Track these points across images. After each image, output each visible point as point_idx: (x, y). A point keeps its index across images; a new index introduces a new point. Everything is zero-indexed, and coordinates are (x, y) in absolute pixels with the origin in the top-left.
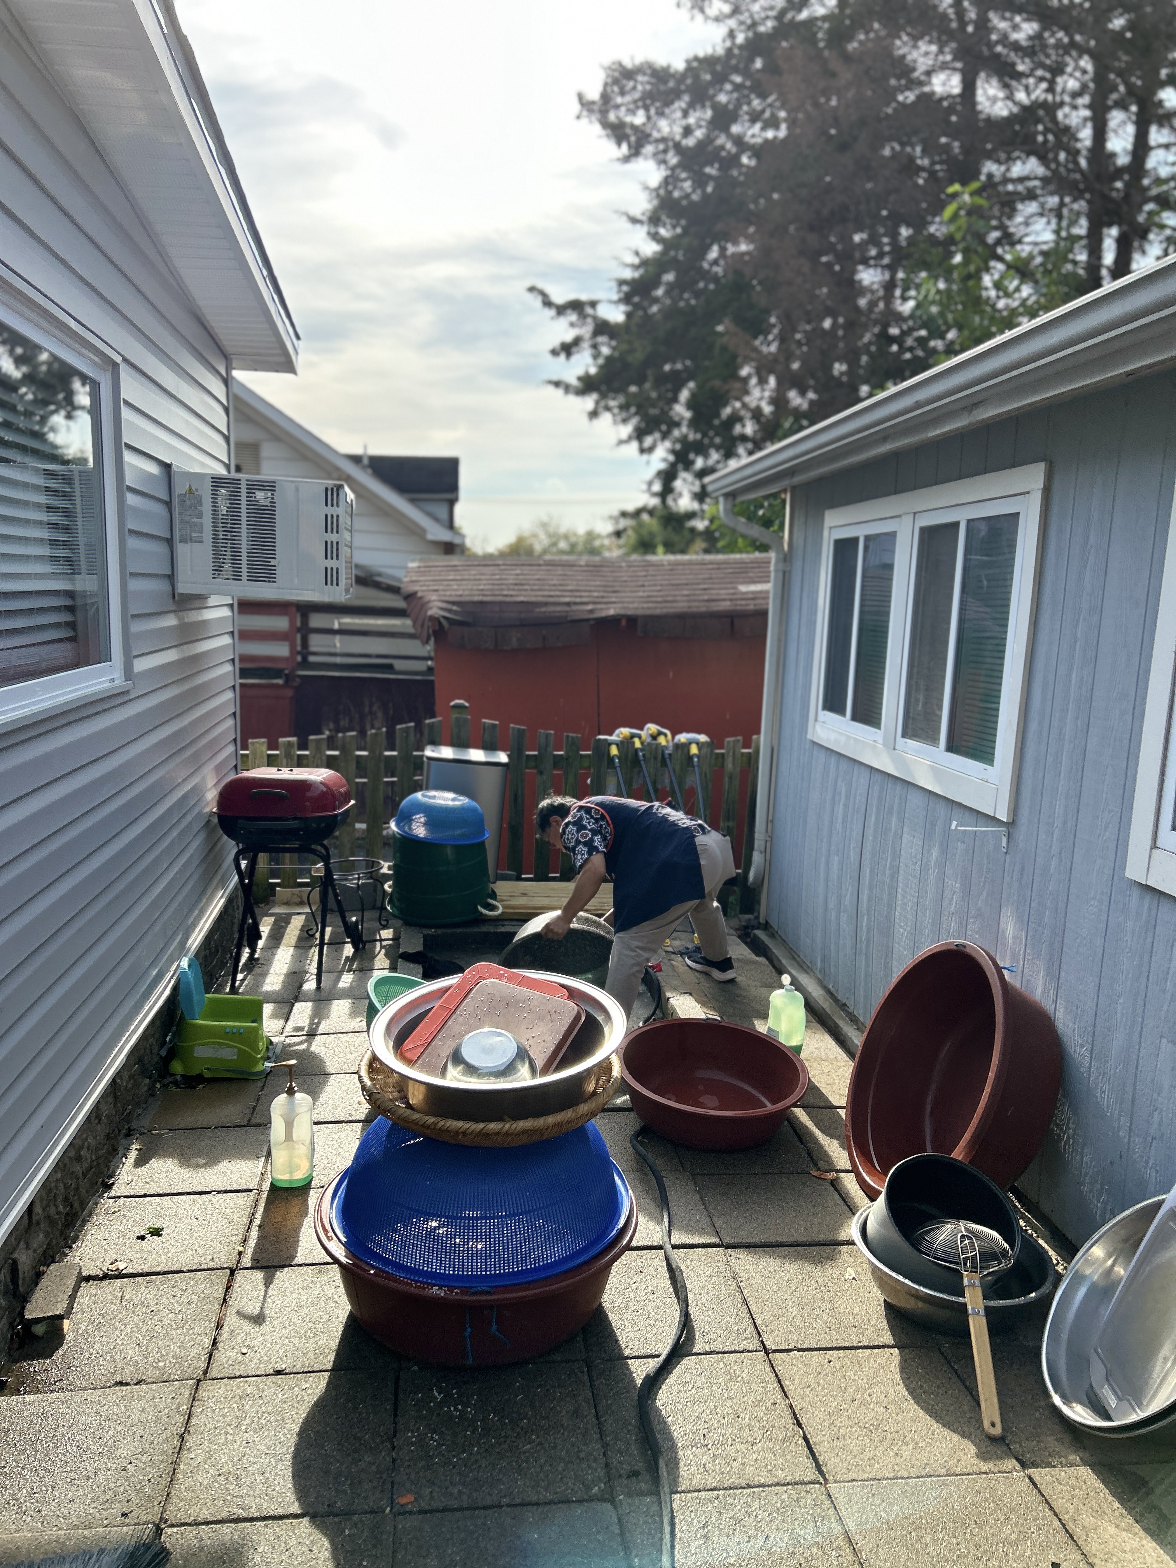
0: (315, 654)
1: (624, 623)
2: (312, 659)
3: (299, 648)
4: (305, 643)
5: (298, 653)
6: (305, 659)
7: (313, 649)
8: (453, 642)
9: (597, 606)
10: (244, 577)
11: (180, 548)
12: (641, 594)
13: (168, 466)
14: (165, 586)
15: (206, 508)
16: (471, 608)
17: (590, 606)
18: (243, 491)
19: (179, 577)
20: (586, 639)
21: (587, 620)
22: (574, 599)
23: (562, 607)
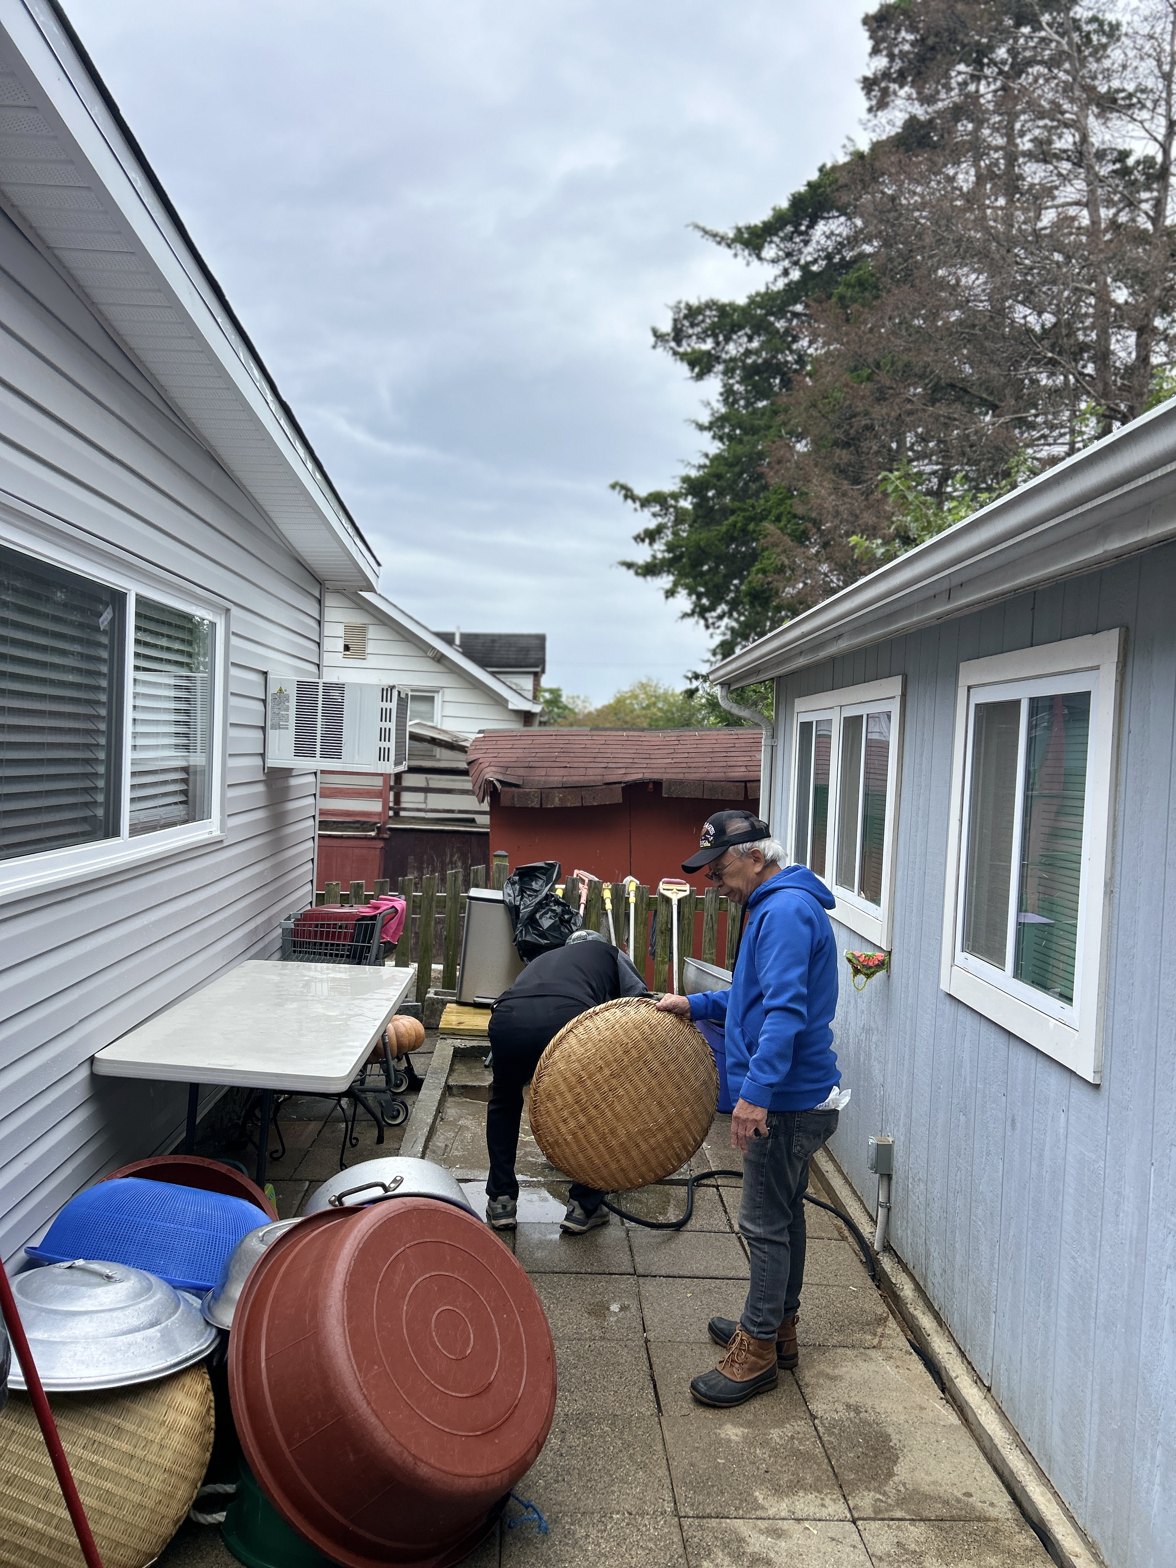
0: (405, 809)
1: (651, 786)
2: (402, 814)
3: (391, 804)
4: (397, 800)
5: (390, 809)
6: (397, 814)
7: (403, 805)
8: (505, 801)
9: (629, 770)
10: (318, 755)
11: (270, 733)
12: (670, 761)
13: (265, 674)
14: (258, 761)
15: (292, 704)
16: (521, 772)
17: (623, 771)
18: (321, 690)
19: (269, 754)
20: (618, 799)
21: (620, 783)
22: (610, 765)
23: (599, 771)
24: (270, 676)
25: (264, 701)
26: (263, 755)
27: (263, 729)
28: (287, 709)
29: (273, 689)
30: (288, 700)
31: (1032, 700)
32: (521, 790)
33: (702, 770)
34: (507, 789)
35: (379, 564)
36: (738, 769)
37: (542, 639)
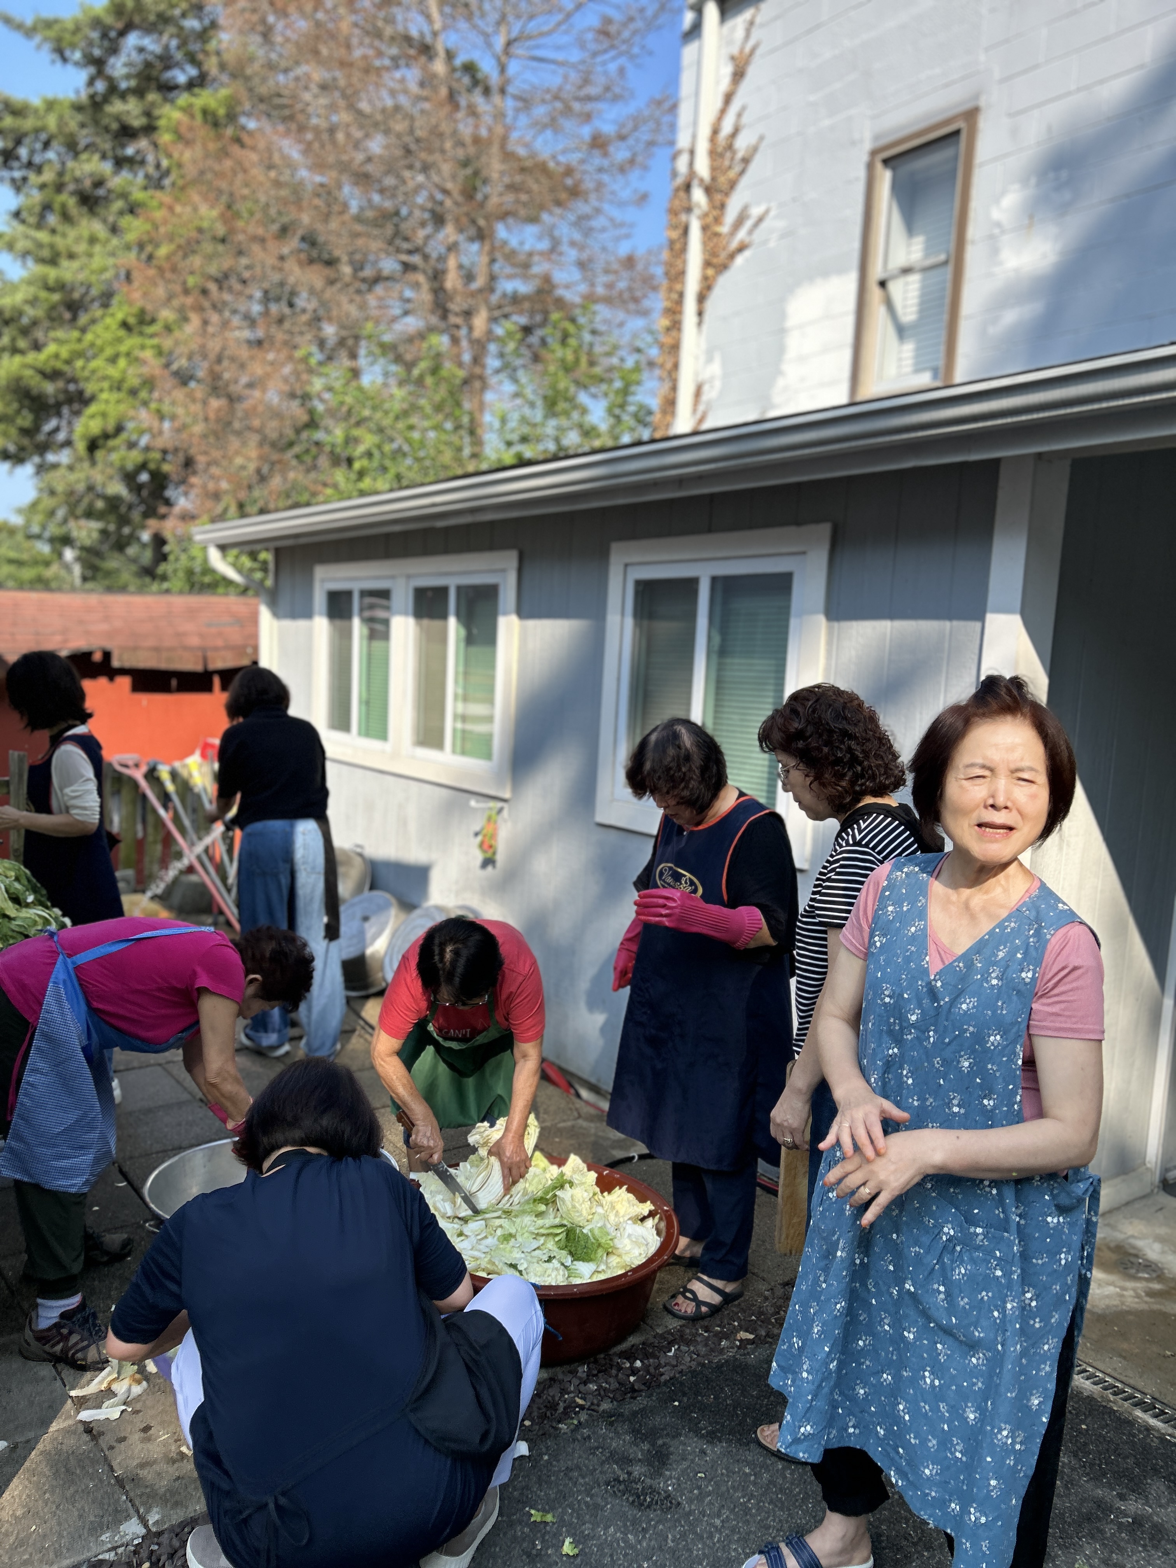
1: (97, 656)
31: (714, 580)
33: (151, 638)
36: (190, 637)
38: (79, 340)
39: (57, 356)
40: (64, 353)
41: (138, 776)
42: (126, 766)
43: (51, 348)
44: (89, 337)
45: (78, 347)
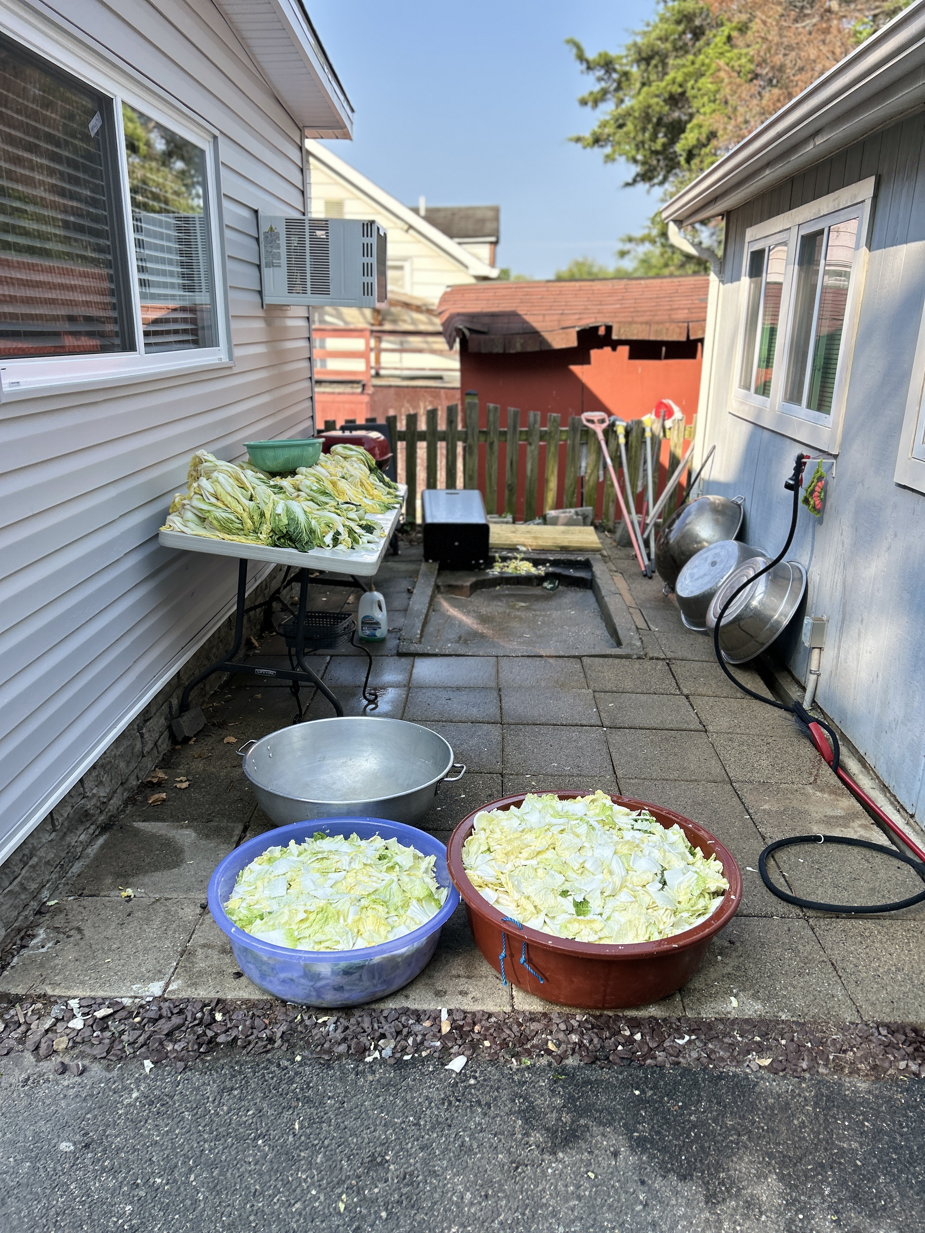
0: (385, 368)
1: (601, 331)
2: (382, 372)
3: (373, 364)
4: (377, 360)
5: (372, 368)
6: (378, 372)
7: (383, 364)
8: (472, 347)
9: (582, 316)
10: (309, 292)
11: (266, 271)
12: (618, 306)
13: (256, 212)
14: (256, 298)
15: (282, 241)
16: (486, 320)
17: (577, 316)
18: (307, 228)
19: (266, 292)
20: (573, 342)
21: (574, 327)
22: (566, 312)
23: (556, 318)
24: (260, 213)
25: (257, 240)
26: (260, 293)
27: (259, 266)
28: (278, 247)
29: (264, 228)
30: (278, 238)
32: (487, 337)
33: (648, 313)
34: (474, 336)
35: (353, 110)
36: (680, 312)
37: (496, 210)
38: (693, 63)
39: (674, 82)
40: (680, 79)
41: (599, 429)
42: (592, 421)
43: (672, 74)
44: (702, 57)
45: (691, 69)
